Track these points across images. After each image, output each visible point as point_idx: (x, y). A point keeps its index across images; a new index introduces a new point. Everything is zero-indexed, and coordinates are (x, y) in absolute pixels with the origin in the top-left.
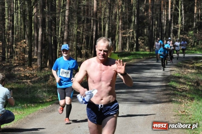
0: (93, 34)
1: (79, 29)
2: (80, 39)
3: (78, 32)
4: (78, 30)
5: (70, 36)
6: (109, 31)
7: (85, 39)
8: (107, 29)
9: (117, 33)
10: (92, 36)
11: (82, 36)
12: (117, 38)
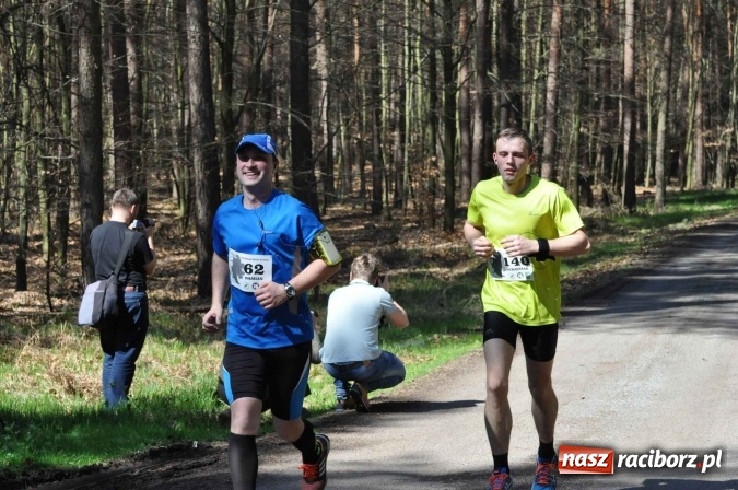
0: (623, 139)
1: (584, 127)
2: (588, 154)
3: (581, 136)
4: (581, 130)
5: (560, 145)
6: (666, 132)
7: (602, 153)
8: (661, 127)
9: (688, 138)
10: (621, 148)
11: (594, 145)
12: (690, 151)
